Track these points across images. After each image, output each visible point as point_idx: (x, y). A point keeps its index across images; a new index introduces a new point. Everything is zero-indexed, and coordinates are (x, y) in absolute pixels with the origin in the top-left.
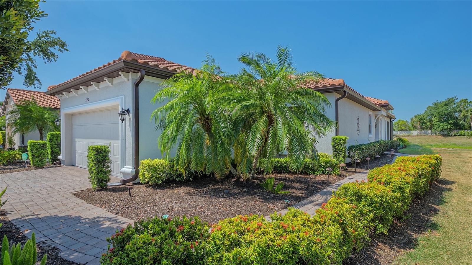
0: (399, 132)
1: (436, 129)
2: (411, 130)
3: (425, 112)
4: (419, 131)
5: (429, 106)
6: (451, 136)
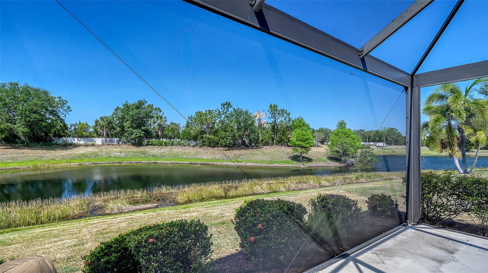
0: (76, 139)
1: (126, 136)
2: (94, 137)
3: (114, 114)
4: (103, 139)
5: (118, 107)
6: (144, 145)
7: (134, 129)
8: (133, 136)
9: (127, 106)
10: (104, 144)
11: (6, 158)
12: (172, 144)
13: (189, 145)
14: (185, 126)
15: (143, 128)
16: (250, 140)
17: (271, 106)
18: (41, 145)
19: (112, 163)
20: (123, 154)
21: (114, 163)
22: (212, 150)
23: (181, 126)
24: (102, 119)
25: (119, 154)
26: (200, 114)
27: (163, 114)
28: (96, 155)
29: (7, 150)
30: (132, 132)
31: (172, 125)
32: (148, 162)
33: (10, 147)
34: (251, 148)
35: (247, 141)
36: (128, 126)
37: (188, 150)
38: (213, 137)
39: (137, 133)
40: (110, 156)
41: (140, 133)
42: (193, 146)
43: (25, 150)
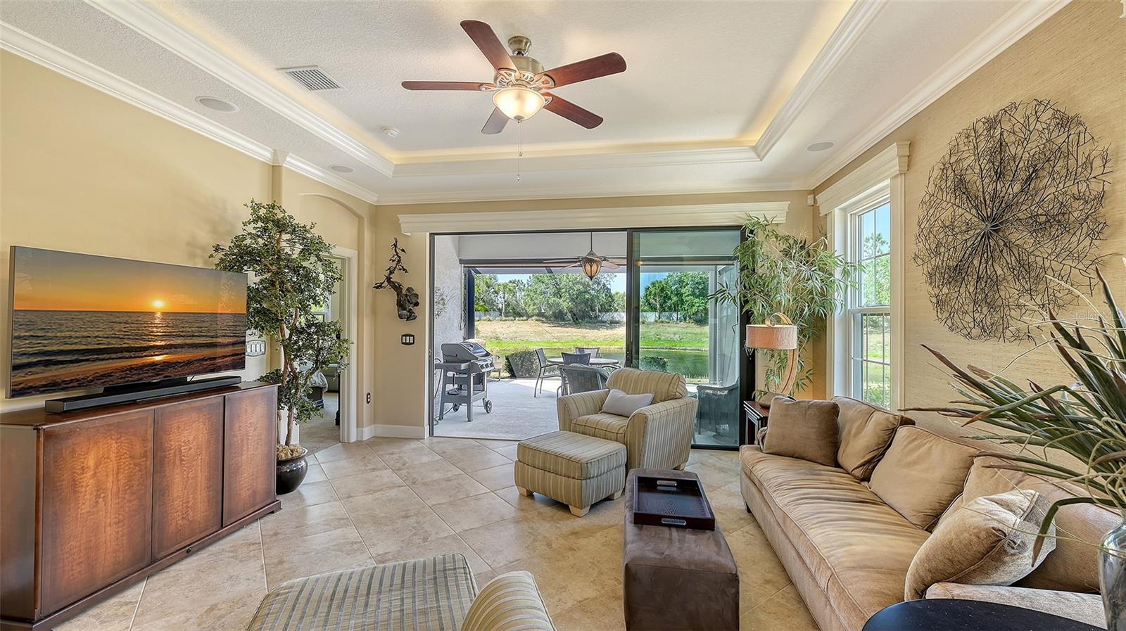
7: (697, 297)
10: (656, 321)
20: (677, 336)
24: (653, 284)
25: (672, 336)
36: (687, 293)
40: (659, 339)
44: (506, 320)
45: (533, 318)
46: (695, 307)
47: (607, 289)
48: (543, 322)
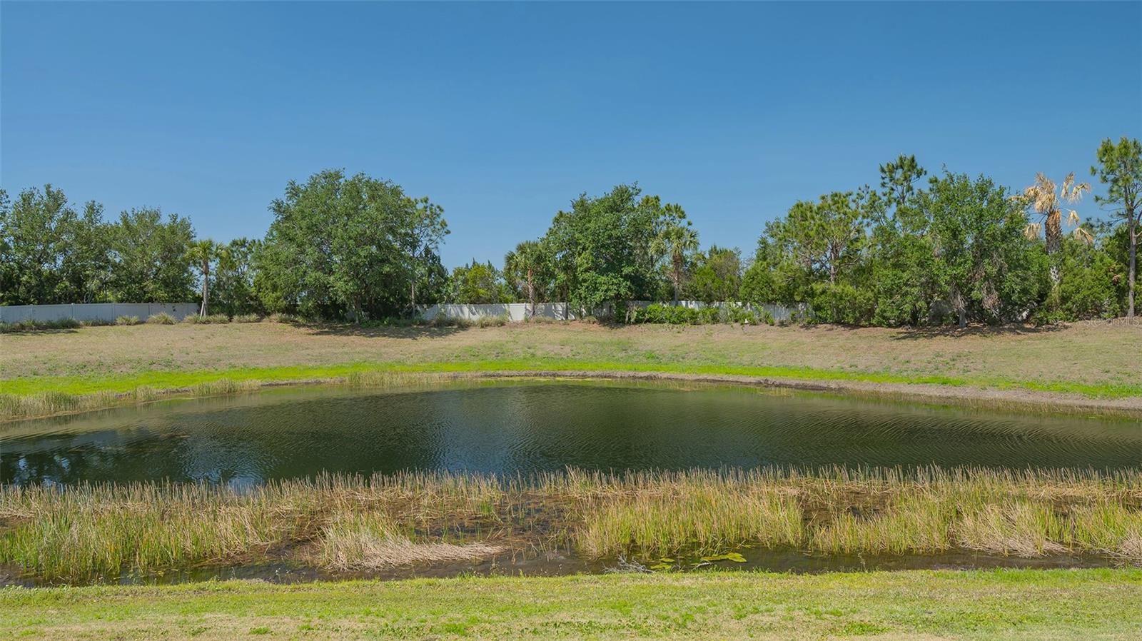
0: (466, 309)
1: (583, 296)
2: (506, 302)
3: (551, 232)
4: (529, 306)
5: (561, 212)
6: (629, 323)
7: (603, 272)
8: (598, 296)
9: (582, 206)
10: (527, 321)
11: (309, 357)
12: (715, 319)
13: (767, 320)
14: (755, 257)
15: (627, 270)
16: (1006, 298)
17: (1107, 150)
18: (389, 324)
19: (536, 375)
20: (567, 349)
21: (540, 375)
22: (848, 339)
23: (742, 257)
24: (521, 248)
25: (557, 349)
26: (801, 213)
27: (689, 224)
28: (500, 352)
29: (319, 337)
30: (596, 283)
31: (715, 256)
32: (632, 373)
33: (326, 330)
34: (1010, 330)
35: (990, 302)
36: (585, 266)
37: (764, 337)
38: (850, 289)
39: (609, 284)
40: (533, 355)
41: (619, 285)
42: (782, 324)
43: (353, 338)
44: (209, 322)
45: (273, 317)
46: (600, 293)
47: (434, 258)
48: (298, 325)
